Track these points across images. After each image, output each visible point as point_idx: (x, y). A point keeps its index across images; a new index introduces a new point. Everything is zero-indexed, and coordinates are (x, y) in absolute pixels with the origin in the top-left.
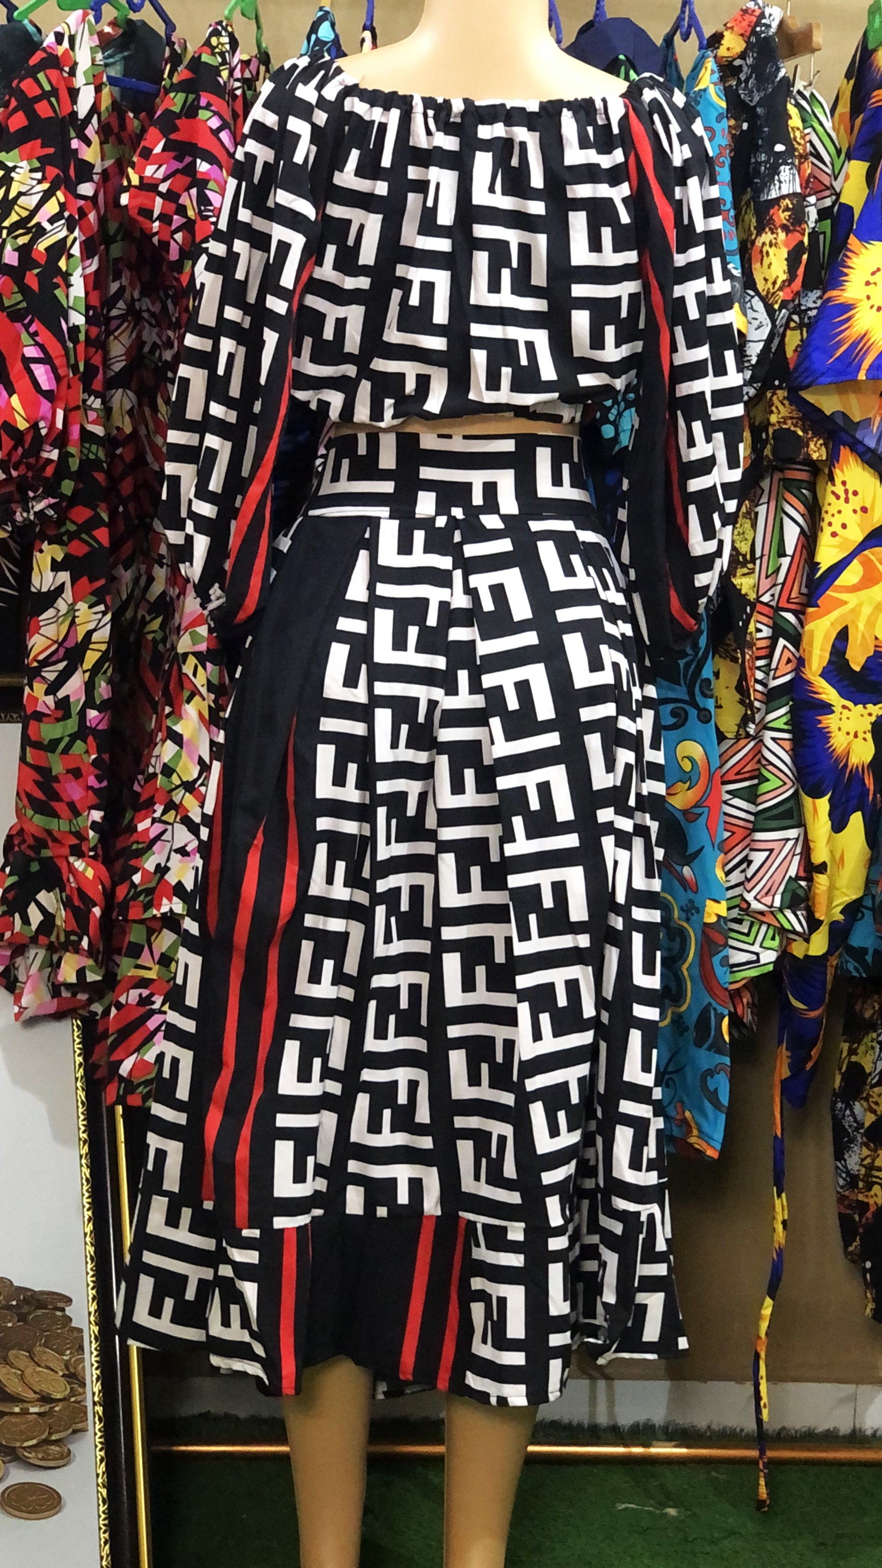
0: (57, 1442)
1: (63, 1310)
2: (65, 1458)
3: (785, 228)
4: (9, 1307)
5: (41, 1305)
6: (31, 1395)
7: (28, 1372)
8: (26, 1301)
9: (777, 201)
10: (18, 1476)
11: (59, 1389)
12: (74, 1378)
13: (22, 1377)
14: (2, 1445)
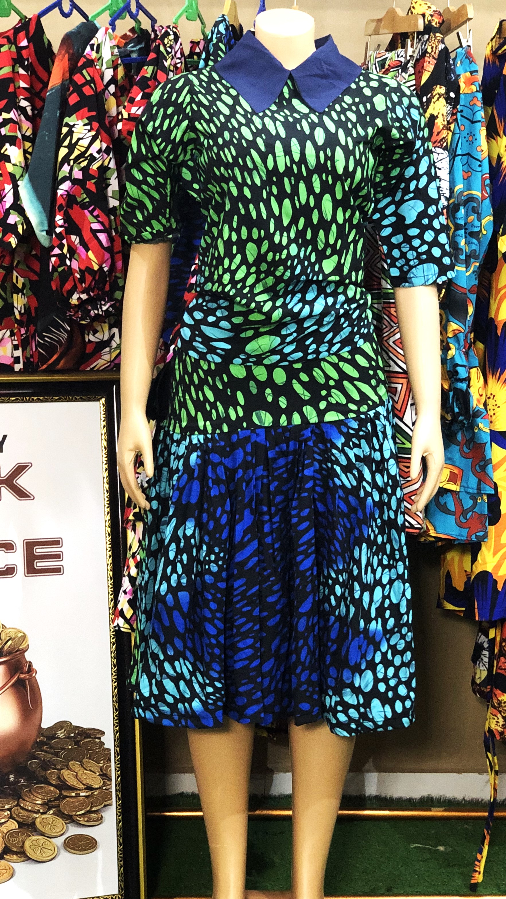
0: (95, 812)
1: (100, 738)
2: (100, 820)
4: (69, 737)
5: (88, 736)
6: (82, 786)
7: (80, 773)
8: (79, 734)
11: (97, 782)
12: (105, 776)
13: (76, 776)
14: (64, 814)
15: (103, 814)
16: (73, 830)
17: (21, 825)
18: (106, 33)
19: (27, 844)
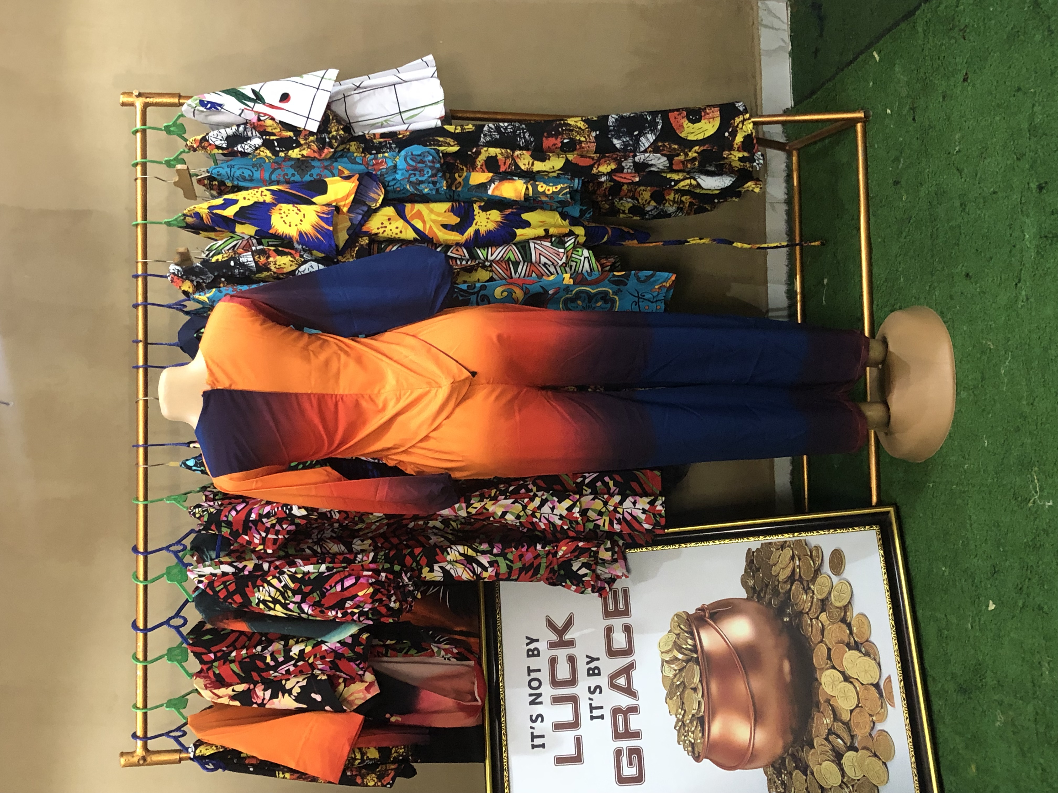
0: (811, 552)
1: (753, 552)
2: (817, 548)
3: (268, 258)
4: (754, 576)
5: (752, 561)
6: (791, 564)
7: (781, 566)
8: (750, 568)
9: (256, 263)
10: (826, 568)
11: (788, 552)
12: (783, 545)
13: (784, 568)
14: (813, 577)
15: (813, 547)
17: (823, 610)
19: (838, 604)
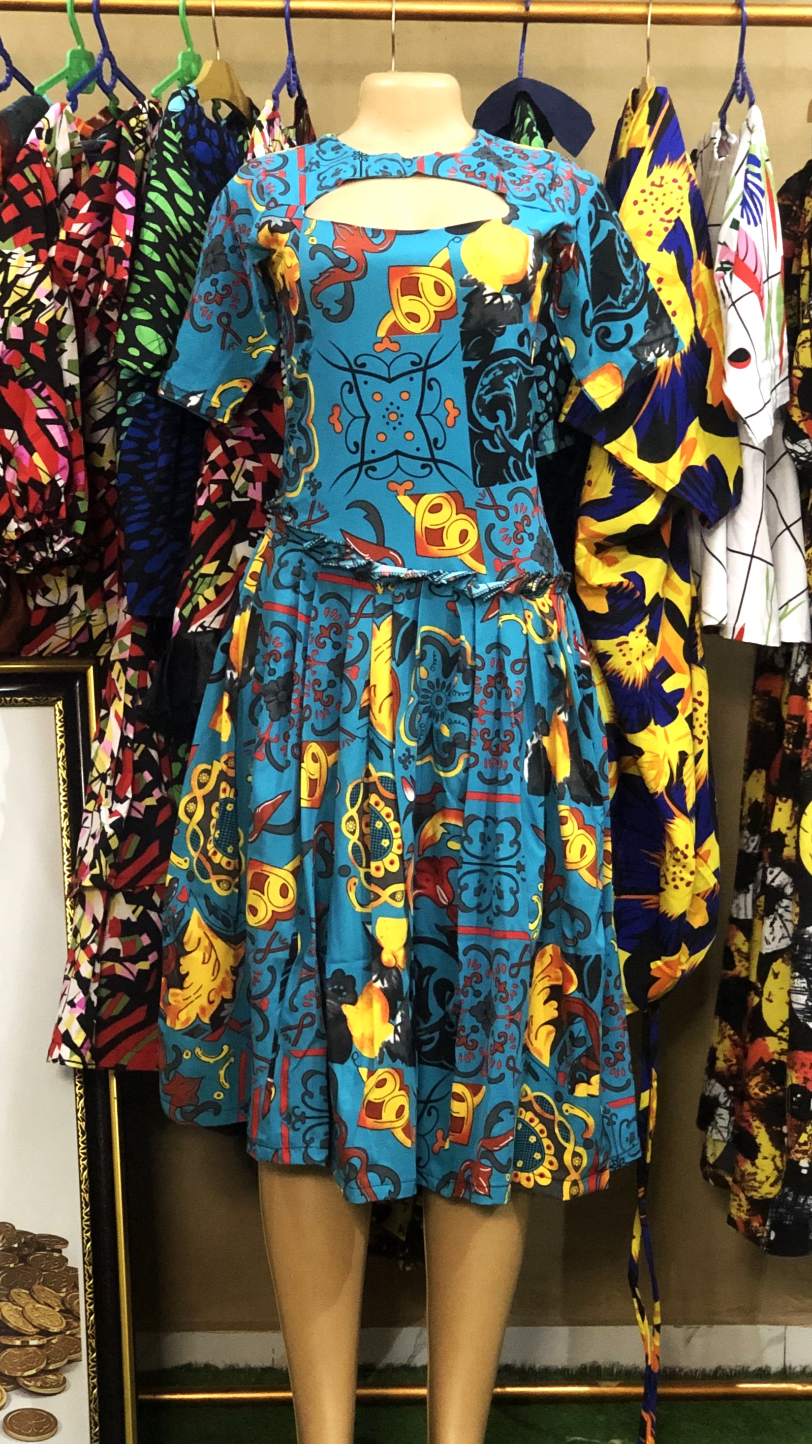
0: (55, 1371)
1: (60, 1251)
2: (61, 1386)
4: (11, 1249)
5: (41, 1247)
6: (31, 1329)
7: (28, 1308)
8: (26, 1243)
11: (56, 1324)
12: (70, 1313)
13: (23, 1314)
14: (4, 1375)
15: (66, 1375)
16: (19, 1402)
18: (61, 112)
